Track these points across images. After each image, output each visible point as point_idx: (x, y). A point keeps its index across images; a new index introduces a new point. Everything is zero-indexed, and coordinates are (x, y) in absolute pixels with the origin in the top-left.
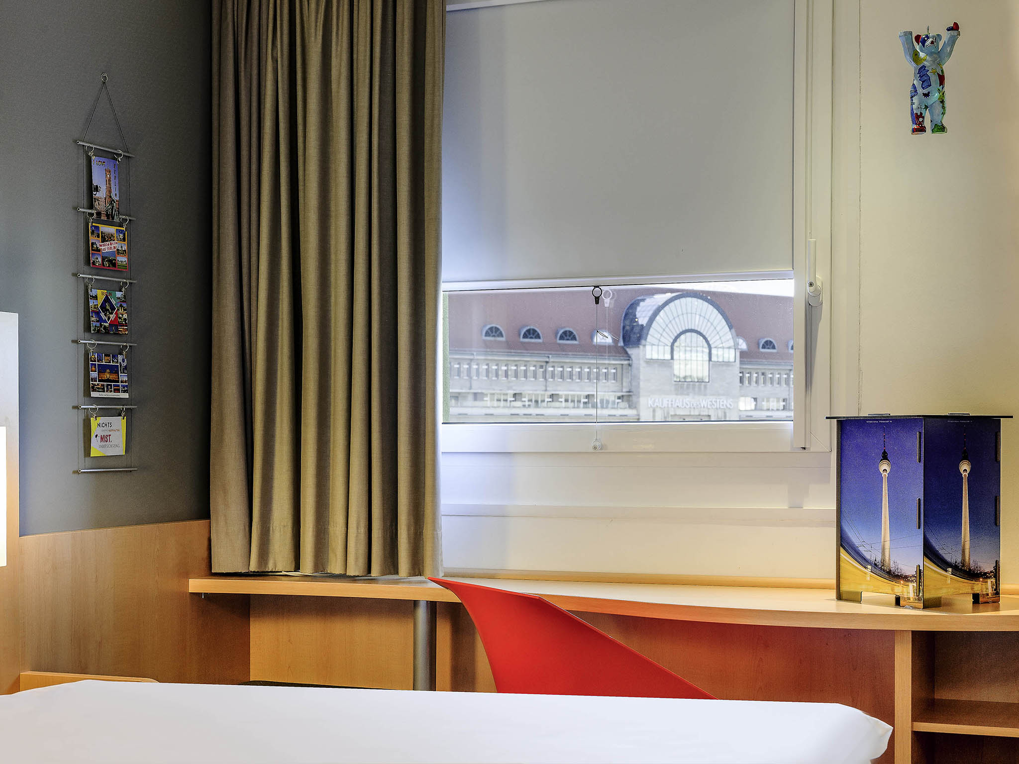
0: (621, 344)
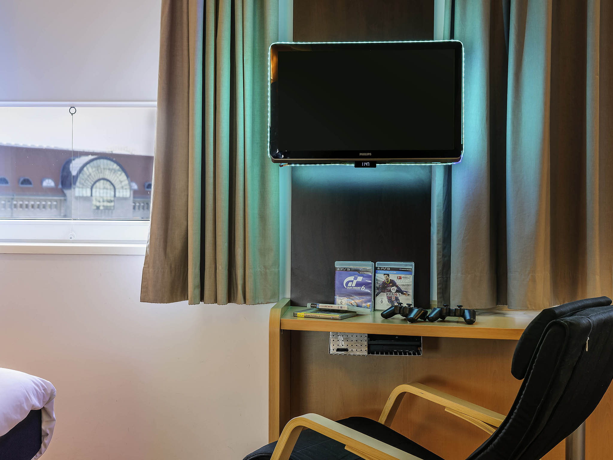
0: (60, 186)
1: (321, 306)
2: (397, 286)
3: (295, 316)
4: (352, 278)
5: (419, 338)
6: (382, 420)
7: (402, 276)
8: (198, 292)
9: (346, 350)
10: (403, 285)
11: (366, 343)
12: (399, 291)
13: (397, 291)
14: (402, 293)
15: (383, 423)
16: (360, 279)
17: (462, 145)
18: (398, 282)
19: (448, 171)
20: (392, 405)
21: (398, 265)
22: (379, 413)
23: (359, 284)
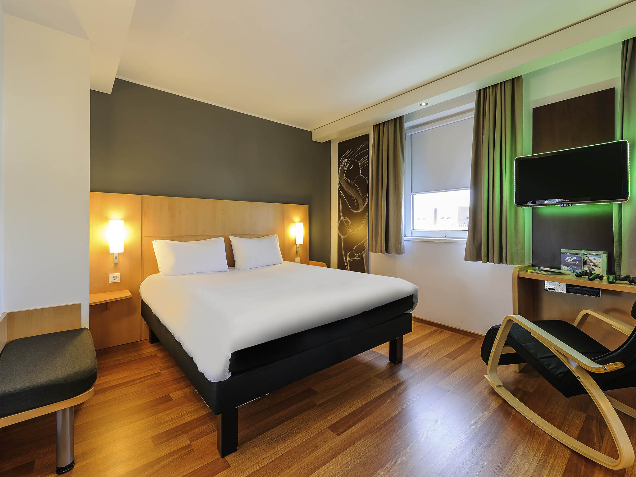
1: (542, 268)
2: (593, 263)
3: (527, 271)
4: (570, 257)
5: (599, 289)
6: (575, 324)
7: (596, 258)
8: (486, 258)
9: (554, 289)
10: (597, 263)
11: (565, 287)
12: (594, 265)
13: (593, 265)
14: (596, 266)
15: (576, 326)
16: (575, 258)
17: (629, 192)
18: (594, 261)
19: (620, 206)
20: (581, 318)
21: (593, 253)
22: (574, 320)
23: (573, 260)
